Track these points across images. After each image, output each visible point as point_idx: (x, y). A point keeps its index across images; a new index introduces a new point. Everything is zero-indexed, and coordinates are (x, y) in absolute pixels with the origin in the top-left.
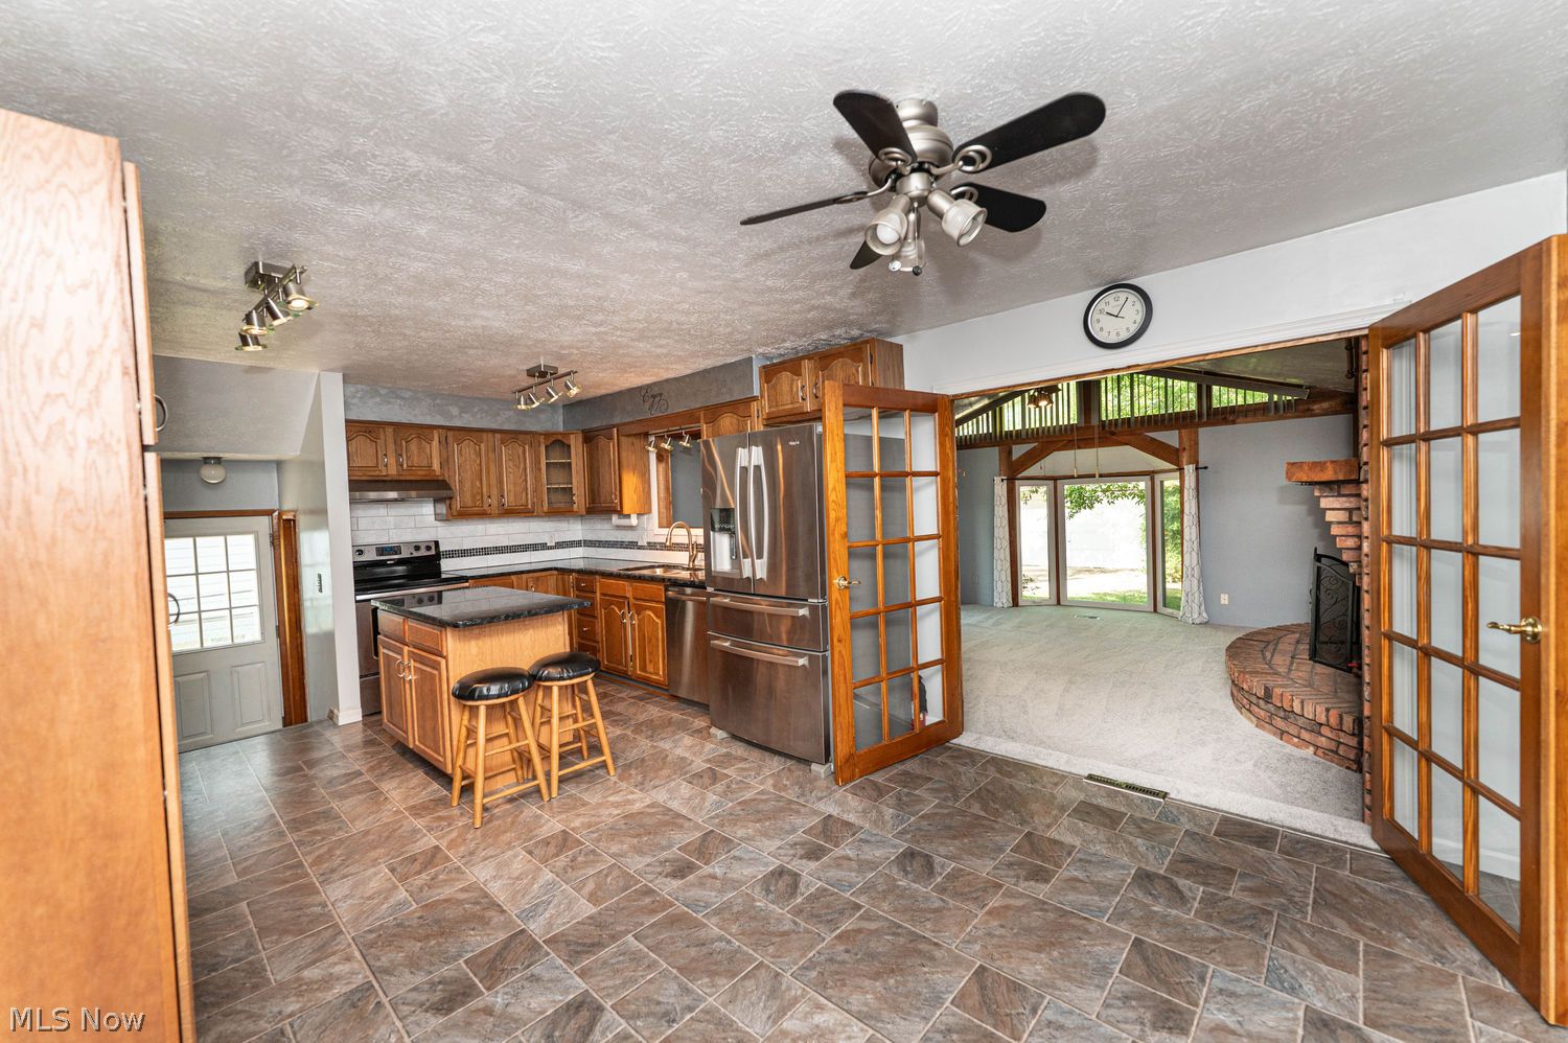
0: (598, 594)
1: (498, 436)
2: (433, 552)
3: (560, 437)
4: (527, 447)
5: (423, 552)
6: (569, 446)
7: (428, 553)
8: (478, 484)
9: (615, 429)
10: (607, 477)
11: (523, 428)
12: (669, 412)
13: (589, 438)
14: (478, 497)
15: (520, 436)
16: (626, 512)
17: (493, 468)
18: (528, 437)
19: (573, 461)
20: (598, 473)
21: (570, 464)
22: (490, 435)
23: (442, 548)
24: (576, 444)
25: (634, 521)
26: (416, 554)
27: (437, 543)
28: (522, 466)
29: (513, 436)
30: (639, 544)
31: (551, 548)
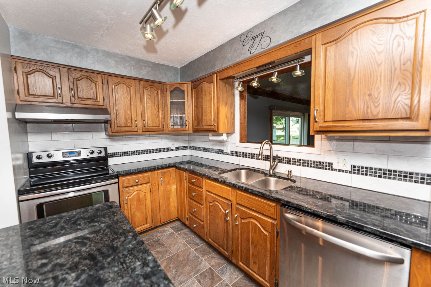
0: (204, 189)
1: (142, 83)
2: (103, 154)
3: (178, 86)
4: (159, 91)
5: (95, 155)
6: (183, 91)
7: (100, 155)
8: (129, 112)
9: (215, 75)
10: (208, 109)
11: (157, 79)
12: (272, 45)
13: (196, 84)
14: (129, 121)
15: (155, 84)
16: (221, 132)
17: (139, 103)
18: (160, 85)
19: (186, 100)
20: (202, 106)
21: (184, 102)
22: (137, 82)
23: (109, 151)
24: (188, 89)
25: (224, 137)
26: (91, 156)
27: (105, 149)
28: (157, 103)
29: (150, 83)
30: (225, 151)
31: (173, 150)
